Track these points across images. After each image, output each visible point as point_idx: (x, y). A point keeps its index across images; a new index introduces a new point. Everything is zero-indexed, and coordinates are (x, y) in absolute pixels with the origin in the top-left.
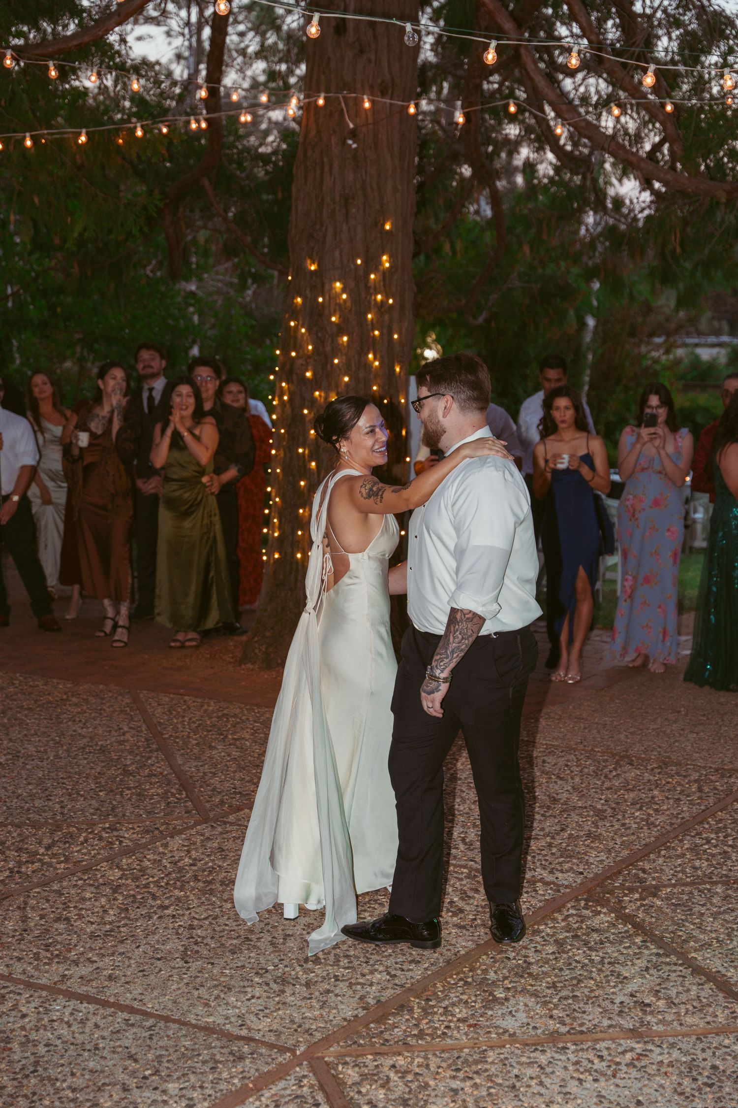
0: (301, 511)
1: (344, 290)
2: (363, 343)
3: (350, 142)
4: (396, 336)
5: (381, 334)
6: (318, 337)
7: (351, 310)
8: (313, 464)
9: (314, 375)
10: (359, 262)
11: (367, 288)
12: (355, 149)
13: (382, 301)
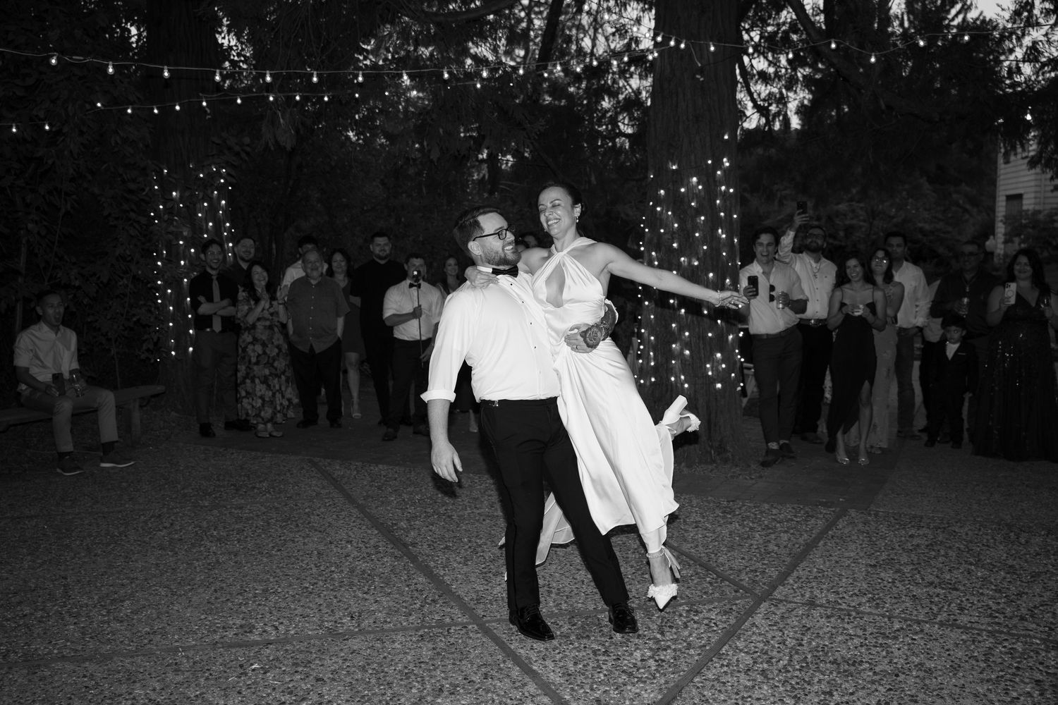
0: (674, 346)
1: (698, 183)
2: (714, 222)
3: (698, 76)
4: (735, 216)
5: (725, 214)
6: (680, 218)
7: (704, 198)
8: (683, 311)
9: (680, 245)
10: (710, 162)
11: (715, 181)
12: (702, 81)
13: (725, 191)
